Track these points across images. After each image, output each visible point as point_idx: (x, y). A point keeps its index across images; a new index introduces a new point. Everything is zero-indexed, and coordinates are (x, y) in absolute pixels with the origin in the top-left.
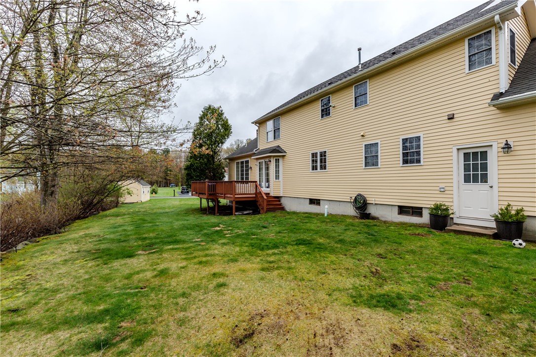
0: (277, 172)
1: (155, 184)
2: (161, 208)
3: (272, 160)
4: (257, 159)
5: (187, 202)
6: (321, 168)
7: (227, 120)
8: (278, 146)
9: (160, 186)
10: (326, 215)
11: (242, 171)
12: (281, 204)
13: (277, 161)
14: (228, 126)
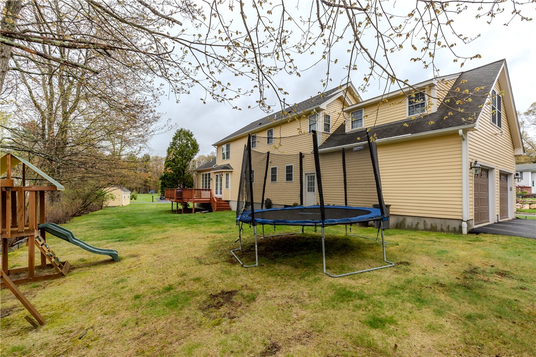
0: (227, 183)
1: (134, 190)
2: (139, 210)
3: (223, 174)
4: (215, 173)
5: (163, 206)
7: (196, 140)
8: (229, 164)
9: (139, 193)
11: (206, 181)
12: (229, 206)
13: (227, 175)
14: (196, 145)
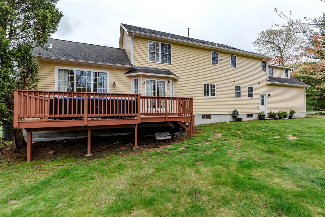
6: (212, 95)
8: (168, 70)
10: (228, 122)
